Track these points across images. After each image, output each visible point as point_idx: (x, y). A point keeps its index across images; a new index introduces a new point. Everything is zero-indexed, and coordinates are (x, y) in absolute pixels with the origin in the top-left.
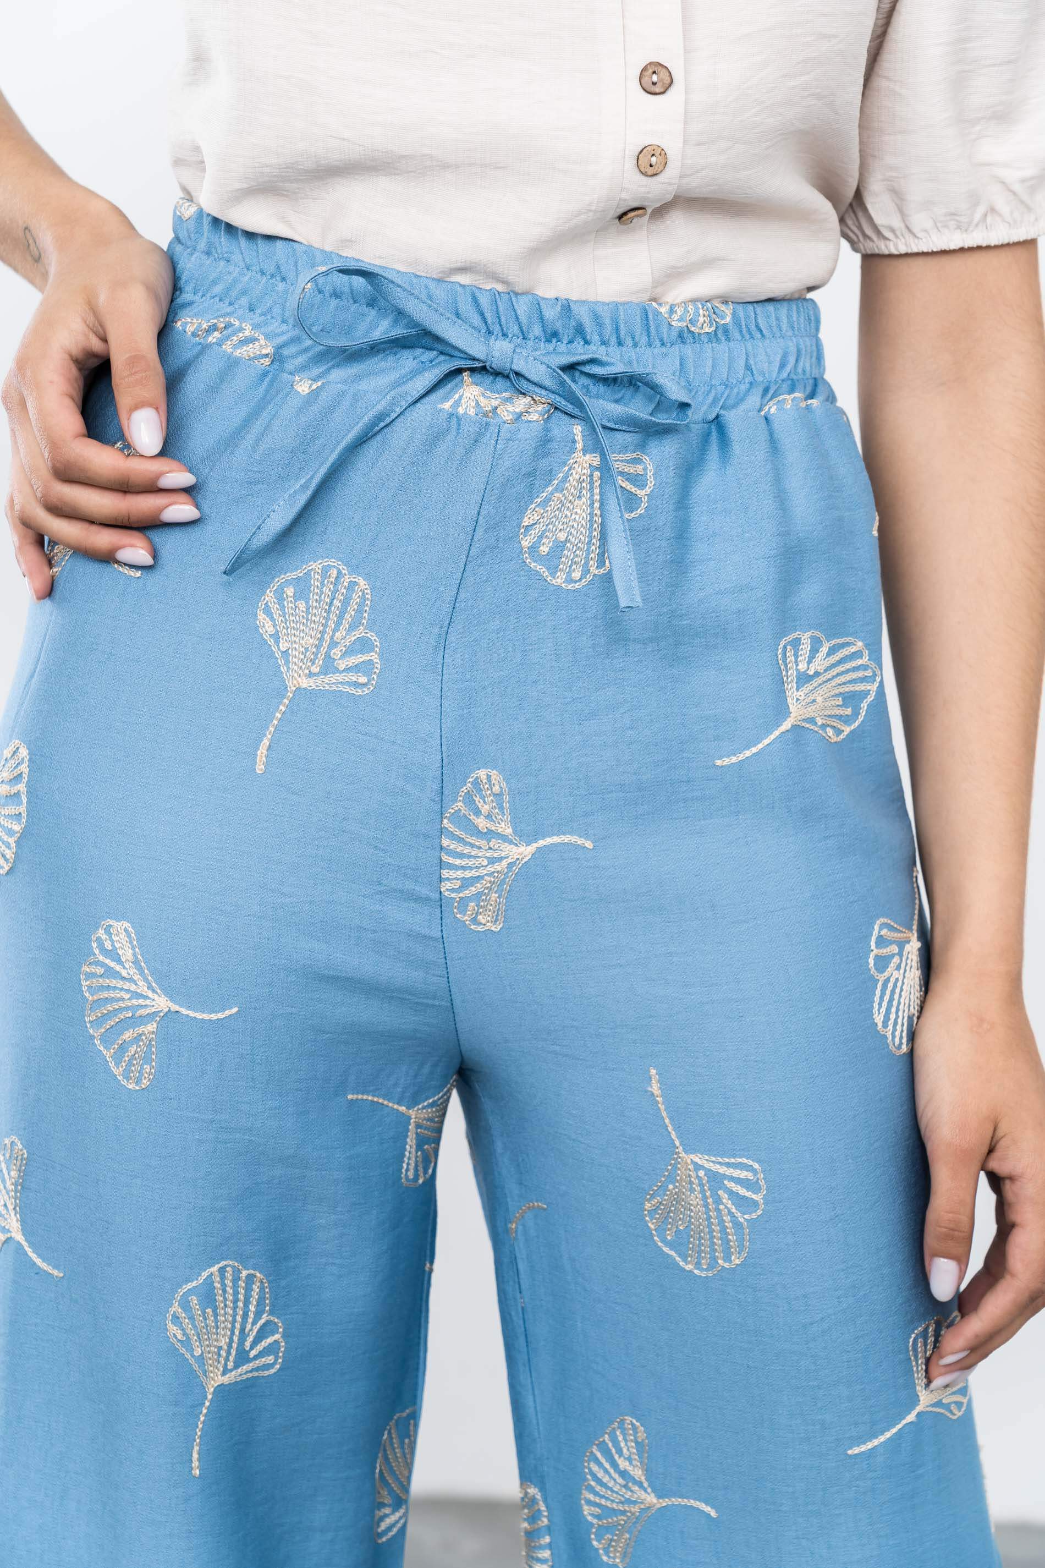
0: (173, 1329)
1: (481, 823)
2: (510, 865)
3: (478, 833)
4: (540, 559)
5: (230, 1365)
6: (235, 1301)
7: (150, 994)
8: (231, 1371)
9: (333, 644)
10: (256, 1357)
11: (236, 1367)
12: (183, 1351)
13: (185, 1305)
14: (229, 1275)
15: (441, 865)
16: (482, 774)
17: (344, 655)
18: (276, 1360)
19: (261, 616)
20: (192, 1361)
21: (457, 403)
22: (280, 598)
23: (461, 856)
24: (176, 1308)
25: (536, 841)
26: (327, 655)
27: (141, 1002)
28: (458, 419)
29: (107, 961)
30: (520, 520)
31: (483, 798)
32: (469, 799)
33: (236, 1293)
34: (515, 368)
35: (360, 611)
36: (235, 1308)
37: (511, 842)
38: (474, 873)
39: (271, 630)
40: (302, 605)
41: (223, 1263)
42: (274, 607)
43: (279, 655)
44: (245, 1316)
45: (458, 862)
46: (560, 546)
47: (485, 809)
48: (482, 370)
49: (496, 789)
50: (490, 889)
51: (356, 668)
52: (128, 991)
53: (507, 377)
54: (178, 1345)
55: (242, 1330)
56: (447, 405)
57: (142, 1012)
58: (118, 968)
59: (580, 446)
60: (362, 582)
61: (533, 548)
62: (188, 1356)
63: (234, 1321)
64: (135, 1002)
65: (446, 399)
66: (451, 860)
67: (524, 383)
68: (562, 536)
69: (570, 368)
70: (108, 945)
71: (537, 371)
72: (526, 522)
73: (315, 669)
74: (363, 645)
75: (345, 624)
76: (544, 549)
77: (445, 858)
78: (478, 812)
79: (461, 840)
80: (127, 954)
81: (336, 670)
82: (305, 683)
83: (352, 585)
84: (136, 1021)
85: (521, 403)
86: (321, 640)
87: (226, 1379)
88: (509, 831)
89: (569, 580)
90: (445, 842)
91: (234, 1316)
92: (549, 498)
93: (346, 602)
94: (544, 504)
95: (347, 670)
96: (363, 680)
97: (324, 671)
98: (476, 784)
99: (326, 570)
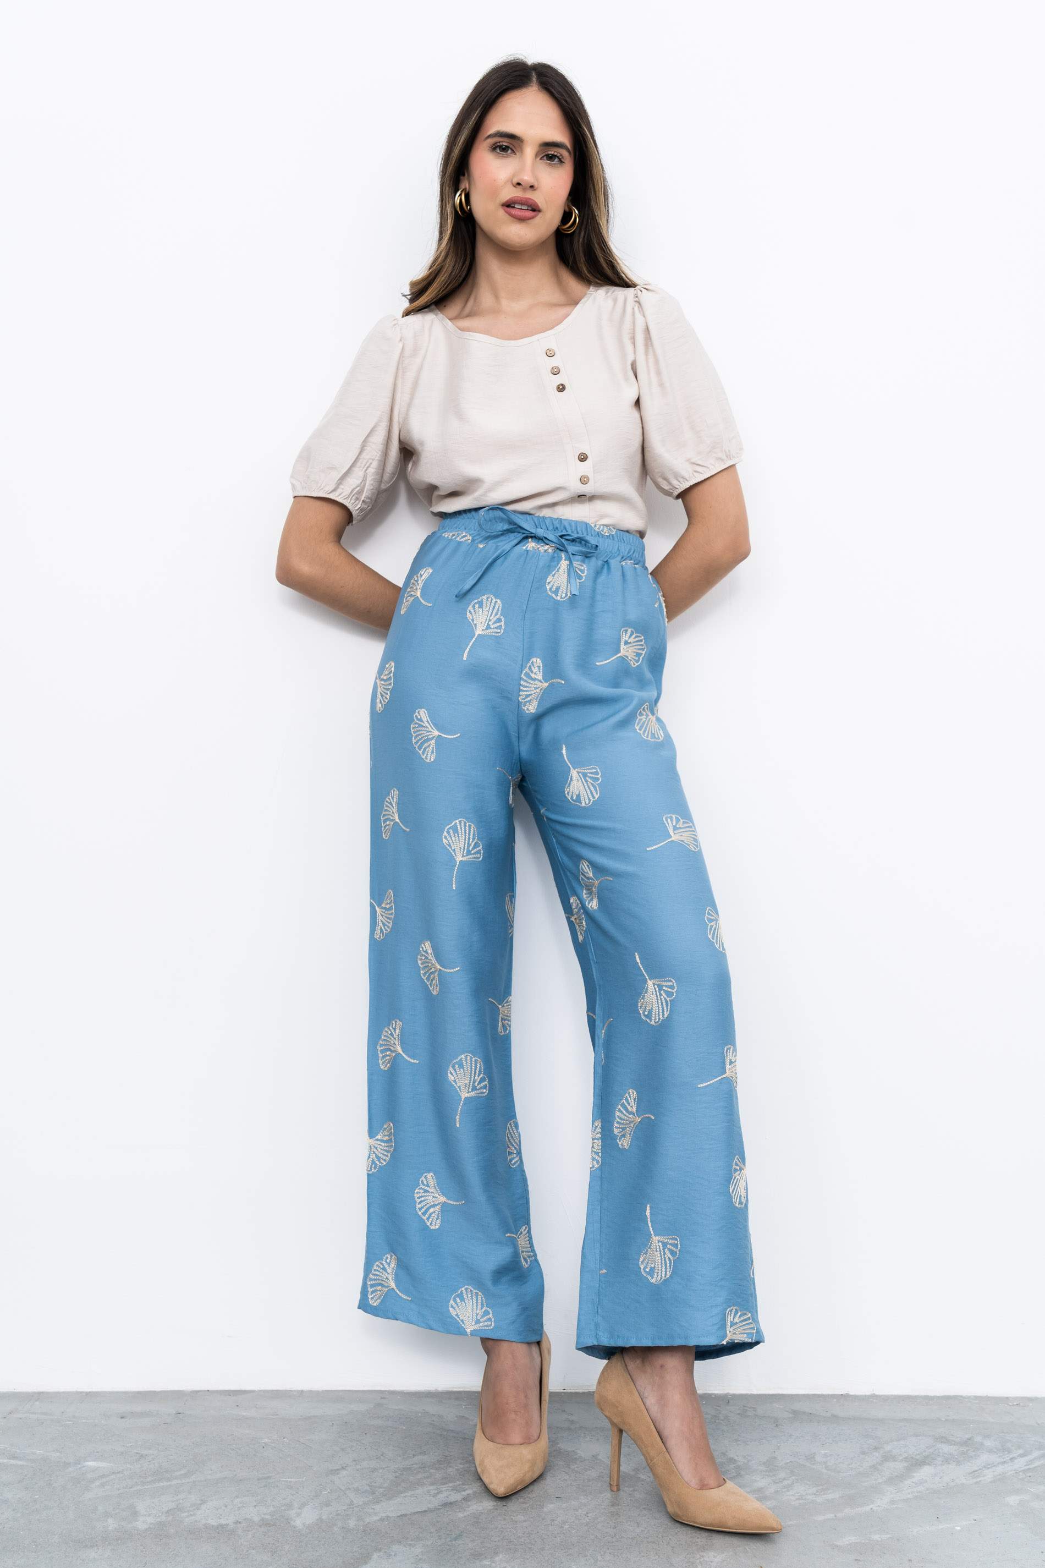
0: (445, 840)
1: (533, 675)
2: (542, 689)
3: (532, 679)
4: (553, 592)
5: (464, 854)
6: (465, 833)
7: (433, 731)
8: (465, 856)
9: (490, 620)
10: (473, 853)
11: (467, 856)
12: (448, 848)
13: (448, 833)
14: (463, 824)
15: (520, 690)
16: (534, 659)
17: (492, 624)
18: (480, 855)
19: (468, 613)
20: (451, 851)
21: (527, 548)
22: (474, 607)
23: (527, 687)
24: (445, 833)
25: (550, 681)
26: (488, 624)
27: (430, 733)
28: (527, 551)
29: (419, 722)
30: (546, 581)
31: (534, 667)
32: (530, 668)
33: (465, 830)
34: (544, 536)
35: (498, 610)
36: (465, 836)
37: (542, 682)
38: (530, 692)
39: (471, 617)
40: (480, 610)
41: (460, 820)
42: (473, 611)
43: (473, 624)
44: (469, 839)
45: (526, 689)
46: (558, 588)
47: (534, 671)
48: (535, 537)
49: (538, 664)
50: (534, 698)
51: (497, 628)
52: (426, 731)
53: (542, 540)
54: (447, 846)
55: (468, 844)
56: (524, 548)
57: (430, 737)
58: (423, 724)
59: (564, 558)
60: (499, 601)
61: (551, 589)
62: (450, 849)
63: (465, 841)
64: (428, 734)
65: (524, 546)
66: (523, 689)
67: (547, 542)
68: (558, 585)
69: (561, 536)
70: (419, 717)
71: (551, 537)
72: (548, 581)
73: (484, 628)
74: (499, 620)
75: (493, 615)
76: (554, 589)
77: (521, 688)
78: (532, 672)
79: (526, 681)
80: (425, 720)
81: (491, 628)
82: (481, 633)
83: (496, 602)
84: (428, 740)
85: (546, 547)
86: (487, 619)
87: (463, 860)
88: (542, 678)
89: (561, 598)
90: (523, 684)
91: (465, 838)
92: (555, 574)
93: (494, 608)
94: (553, 576)
95: (495, 628)
96: (499, 631)
97: (487, 629)
98: (532, 663)
99: (488, 598)
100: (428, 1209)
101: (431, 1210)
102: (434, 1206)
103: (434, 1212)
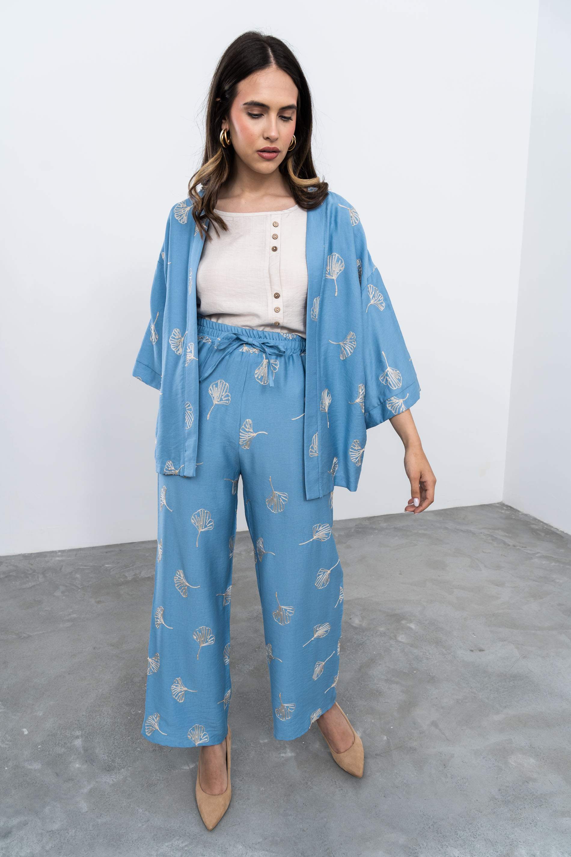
0: (192, 521)
1: (247, 430)
2: (252, 437)
3: (247, 432)
4: (259, 379)
5: (203, 527)
6: (204, 516)
9: (222, 395)
10: (208, 527)
11: (205, 528)
12: (194, 525)
13: (195, 517)
14: (203, 512)
15: (240, 438)
16: (248, 420)
17: (224, 398)
18: (212, 527)
19: (209, 390)
20: (196, 526)
21: (243, 350)
22: (213, 386)
23: (243, 436)
24: (193, 517)
25: (257, 432)
26: (221, 397)
28: (242, 352)
30: (255, 372)
31: (248, 425)
32: (245, 425)
33: (204, 515)
34: (253, 343)
35: (227, 389)
36: (204, 518)
37: (252, 433)
38: (246, 439)
39: (211, 393)
40: (217, 388)
41: (201, 509)
42: (212, 389)
43: (212, 398)
44: (206, 519)
45: (243, 437)
46: (262, 377)
47: (248, 427)
48: (247, 344)
49: (250, 423)
50: (248, 442)
51: (226, 400)
53: (251, 345)
55: (205, 522)
56: (241, 350)
59: (265, 358)
60: (227, 384)
61: (257, 377)
62: (195, 526)
63: (204, 520)
65: (240, 349)
66: (242, 437)
67: (254, 346)
68: (263, 375)
69: (263, 344)
71: (256, 343)
72: (256, 372)
73: (219, 400)
74: (228, 396)
75: (224, 392)
76: (259, 377)
77: (240, 437)
78: (246, 427)
79: (243, 433)
81: (223, 400)
82: (217, 403)
83: (226, 384)
85: (254, 350)
86: (220, 395)
87: (203, 530)
88: (252, 431)
89: (264, 383)
90: (241, 434)
91: (204, 519)
93: (224, 388)
94: (259, 369)
95: (225, 400)
96: (228, 402)
97: (221, 400)
98: (246, 422)
99: (221, 381)
100: (178, 694)
101: (180, 694)
102: (181, 692)
103: (181, 695)
